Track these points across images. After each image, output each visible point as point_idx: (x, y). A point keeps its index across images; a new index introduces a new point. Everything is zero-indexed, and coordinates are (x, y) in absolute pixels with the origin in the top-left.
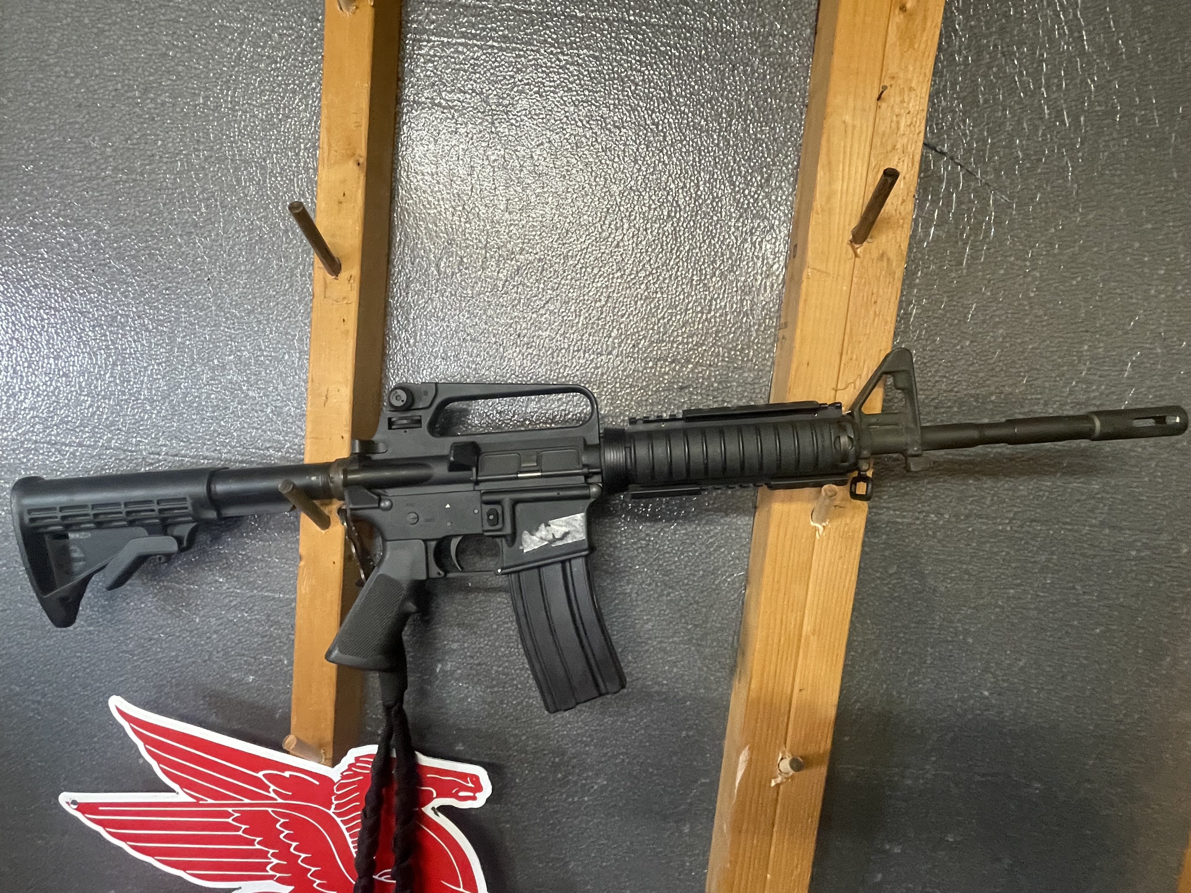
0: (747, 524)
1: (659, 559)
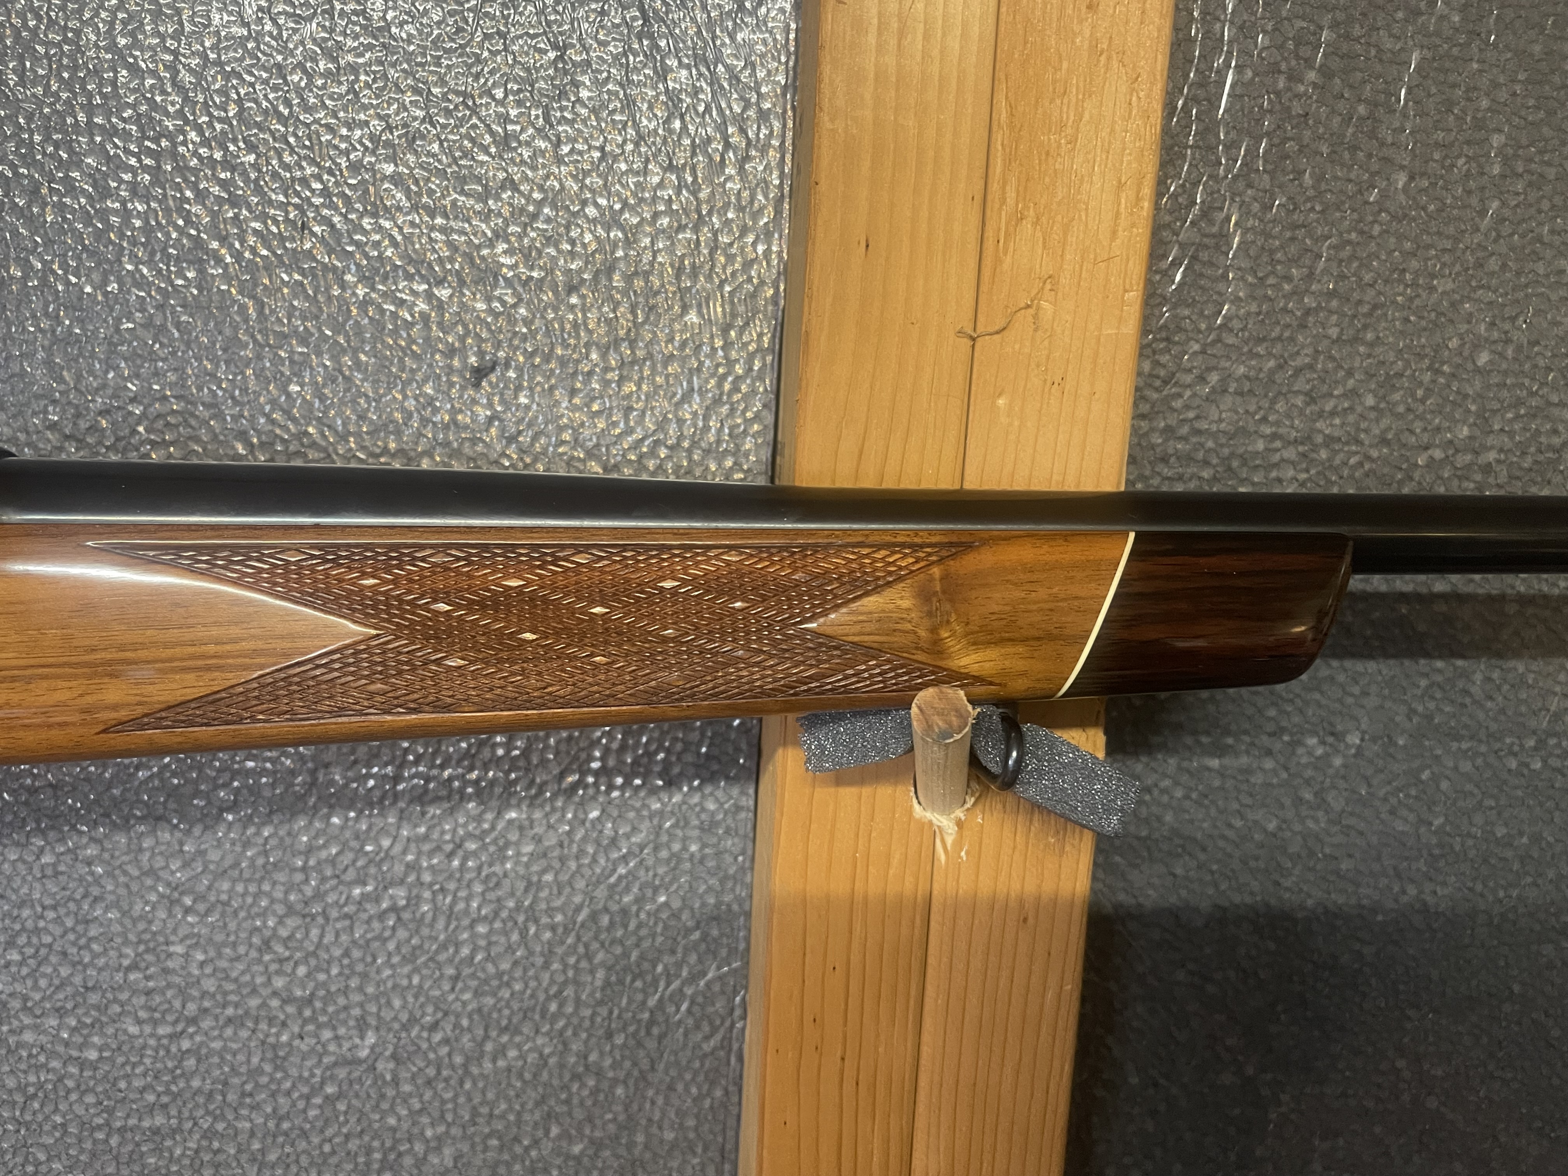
0: (738, 808)
1: (458, 945)
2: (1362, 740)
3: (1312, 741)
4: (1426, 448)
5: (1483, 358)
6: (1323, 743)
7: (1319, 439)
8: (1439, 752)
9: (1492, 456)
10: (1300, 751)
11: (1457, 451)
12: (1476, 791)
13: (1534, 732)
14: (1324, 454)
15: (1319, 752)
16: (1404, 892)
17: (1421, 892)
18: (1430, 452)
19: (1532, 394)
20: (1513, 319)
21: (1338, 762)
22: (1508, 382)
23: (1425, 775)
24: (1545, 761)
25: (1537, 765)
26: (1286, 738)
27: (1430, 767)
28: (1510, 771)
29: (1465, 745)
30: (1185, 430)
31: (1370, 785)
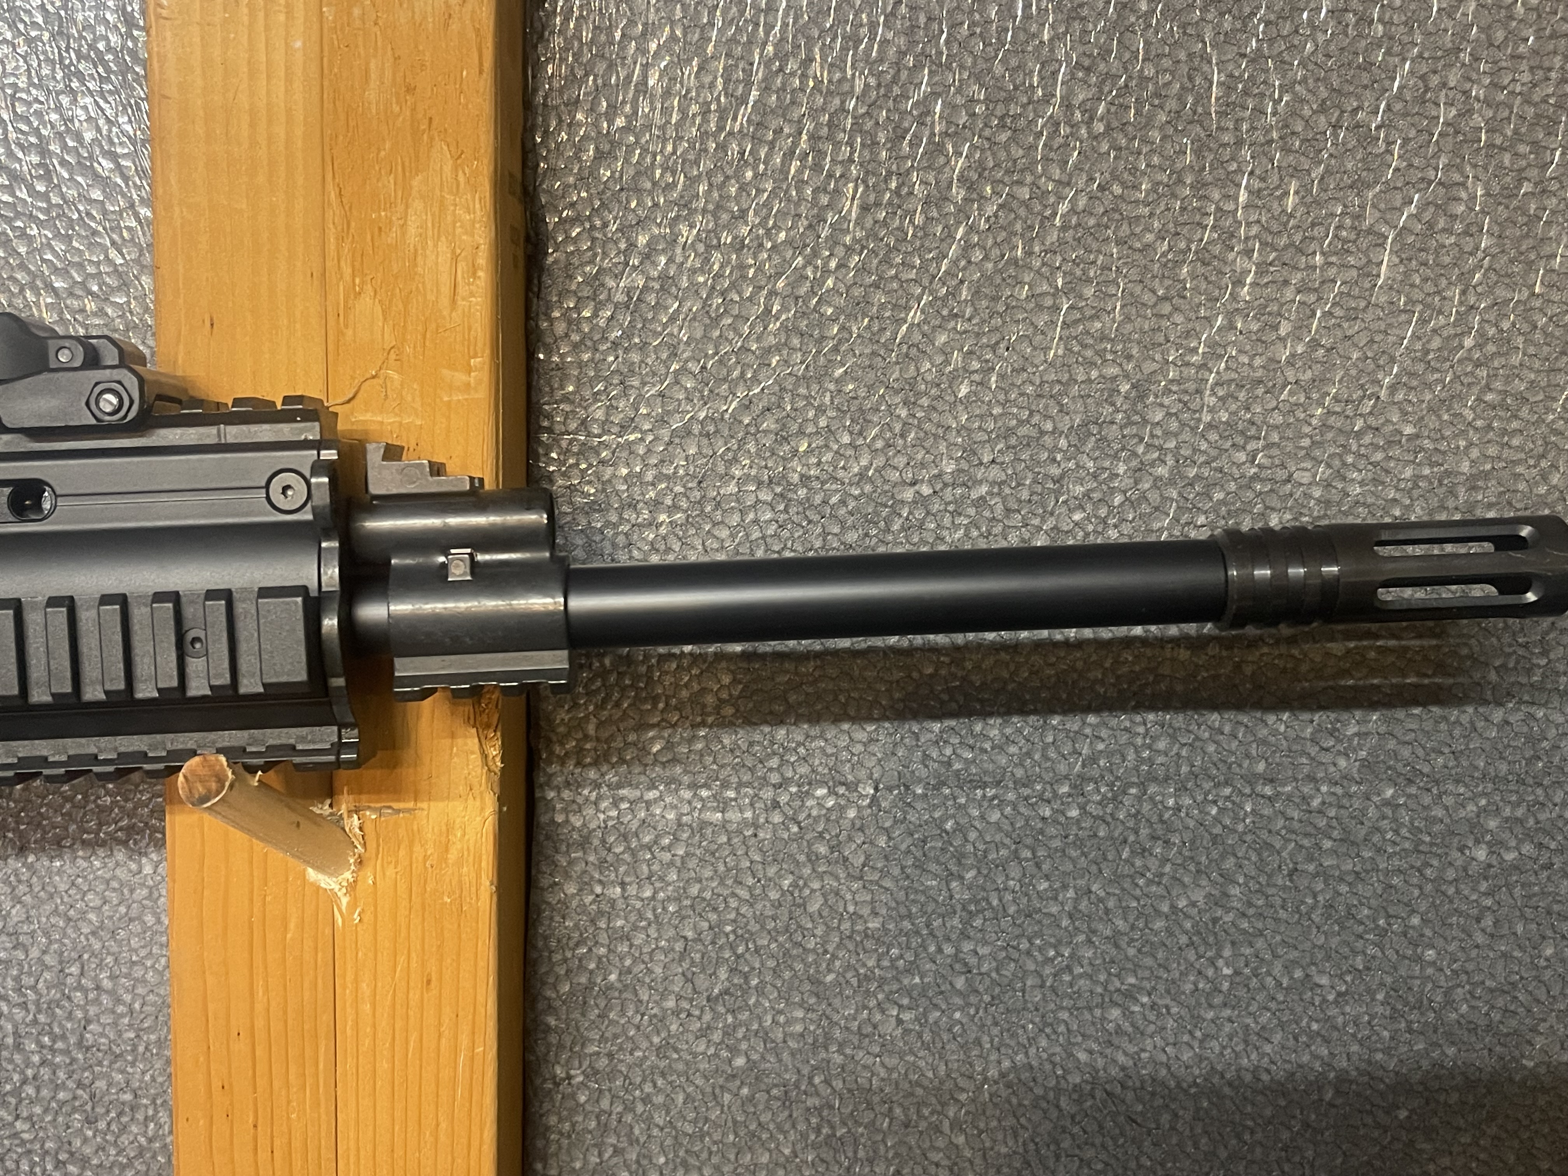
2: (876, 789)
3: (821, 792)
4: (913, 484)
5: (963, 390)
6: (832, 792)
7: (796, 478)
8: (963, 801)
9: (984, 489)
10: (810, 803)
11: (946, 485)
12: (1007, 841)
13: (1066, 777)
14: (802, 493)
15: (830, 803)
16: (940, 950)
17: (958, 951)
18: (917, 487)
19: (1021, 423)
20: (994, 348)
21: (852, 813)
22: (994, 412)
23: (949, 825)
24: (1082, 808)
25: (1074, 813)
26: (794, 789)
27: (953, 816)
28: (1043, 818)
29: (990, 792)
30: (649, 476)
31: (890, 838)
